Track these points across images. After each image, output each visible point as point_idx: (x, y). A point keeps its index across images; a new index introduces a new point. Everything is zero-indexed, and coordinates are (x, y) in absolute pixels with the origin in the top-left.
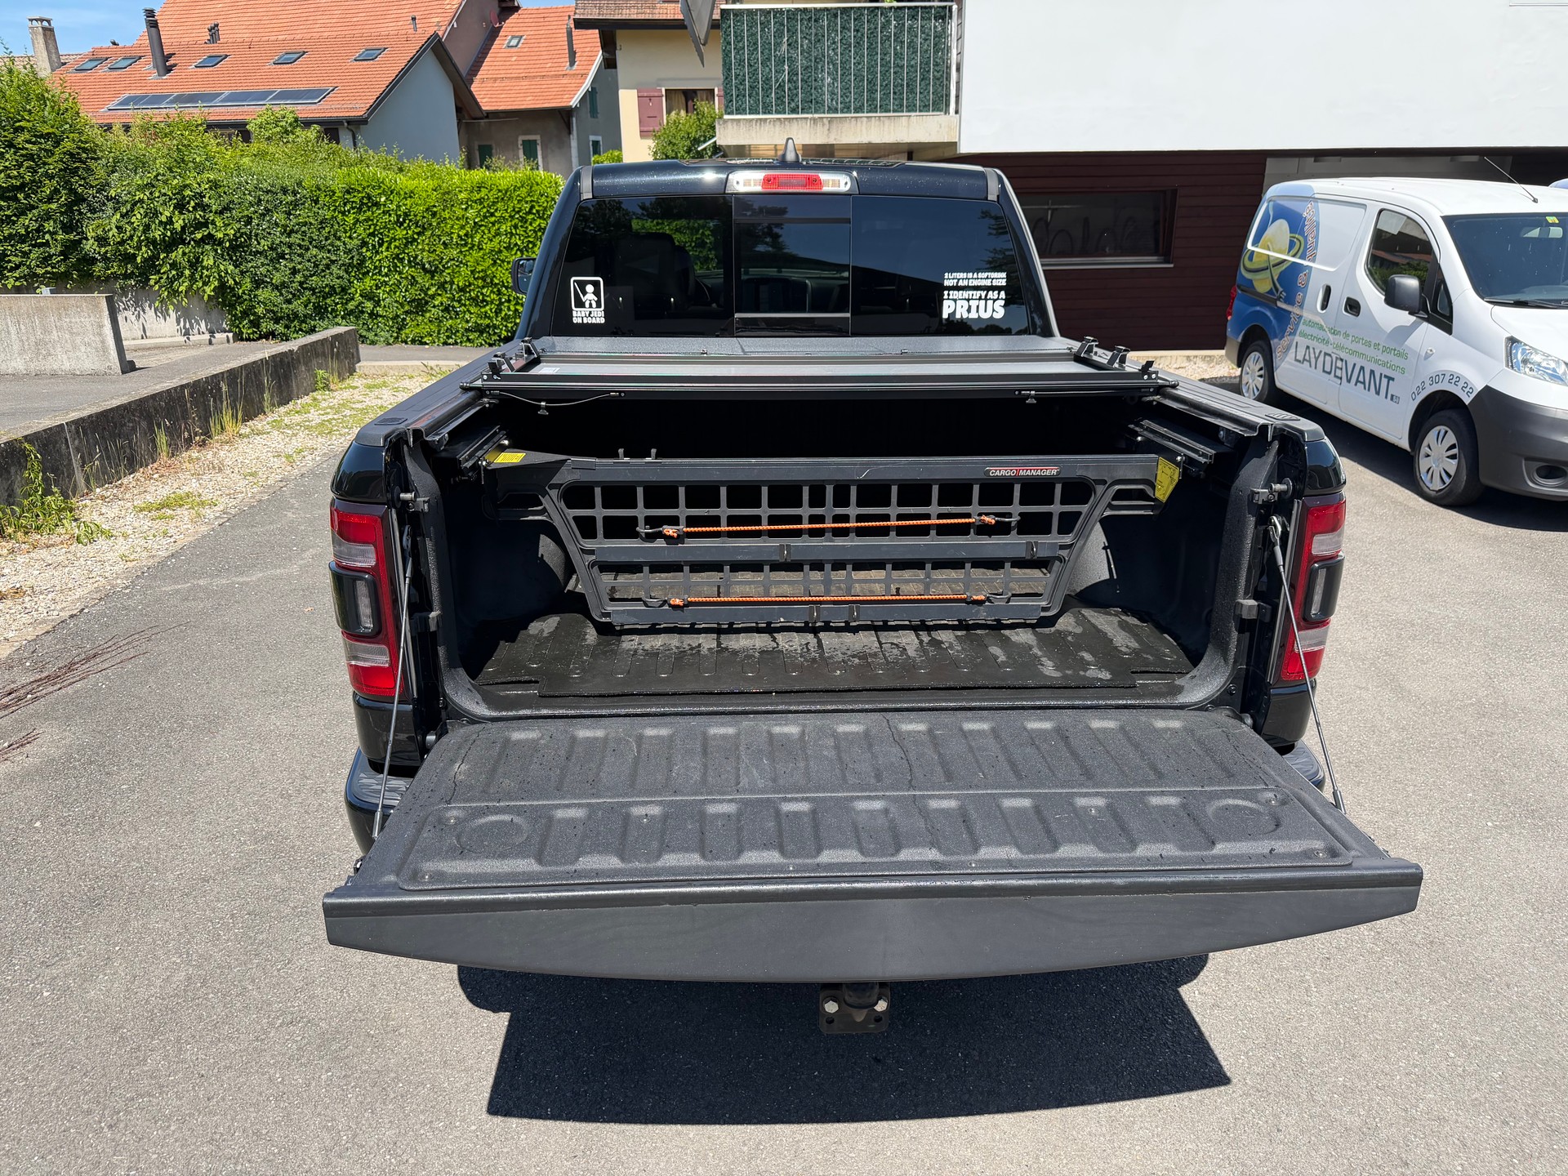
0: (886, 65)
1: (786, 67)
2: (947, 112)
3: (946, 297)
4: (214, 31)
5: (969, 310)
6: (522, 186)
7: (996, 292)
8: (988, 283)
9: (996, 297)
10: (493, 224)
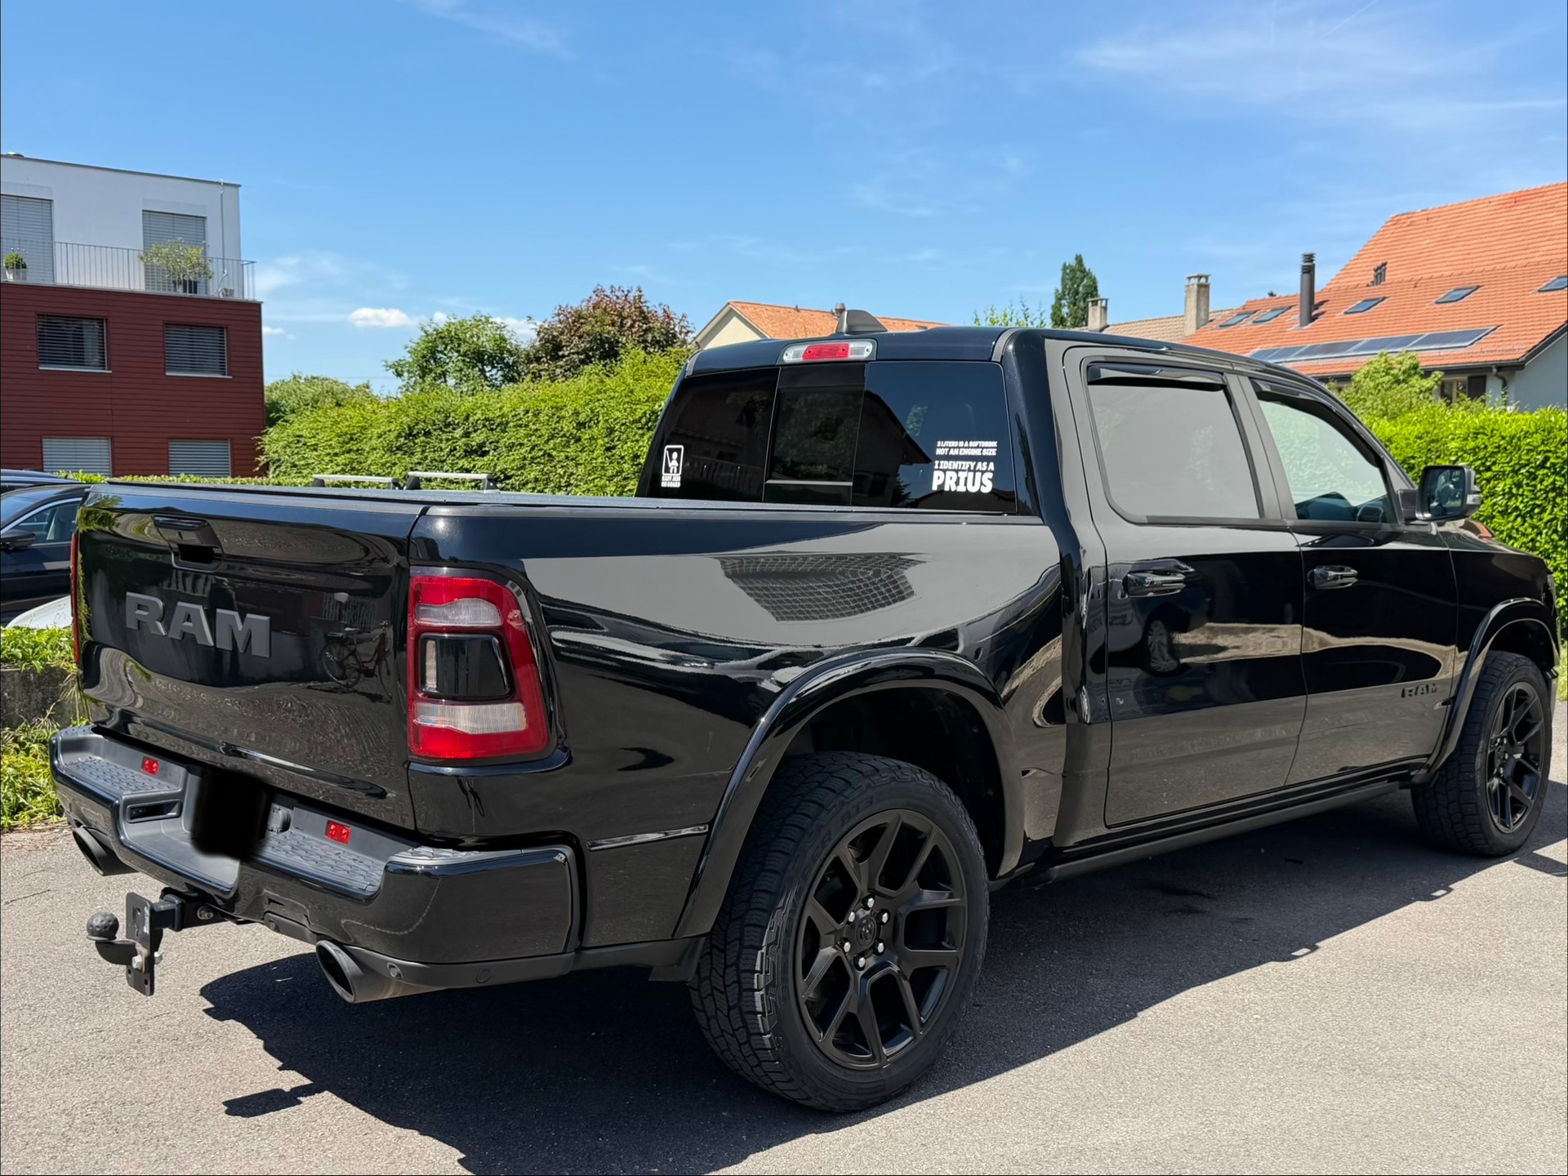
3: (936, 467)
4: (1380, 272)
5: (957, 483)
7: (985, 464)
8: (977, 452)
9: (985, 469)
10: (1488, 481)
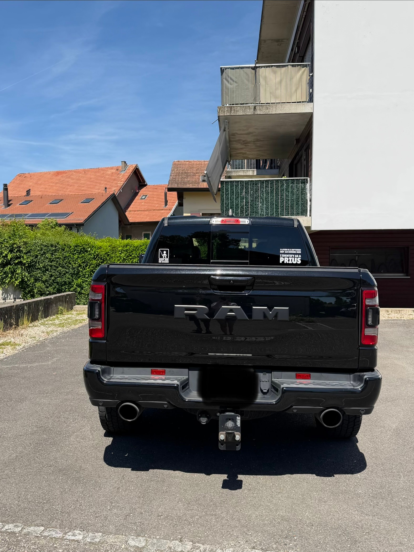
0: (282, 199)
1: (244, 200)
2: (306, 216)
3: (281, 256)
4: (28, 192)
5: (289, 261)
6: (143, 245)
7: (298, 255)
8: (295, 252)
9: (298, 257)
